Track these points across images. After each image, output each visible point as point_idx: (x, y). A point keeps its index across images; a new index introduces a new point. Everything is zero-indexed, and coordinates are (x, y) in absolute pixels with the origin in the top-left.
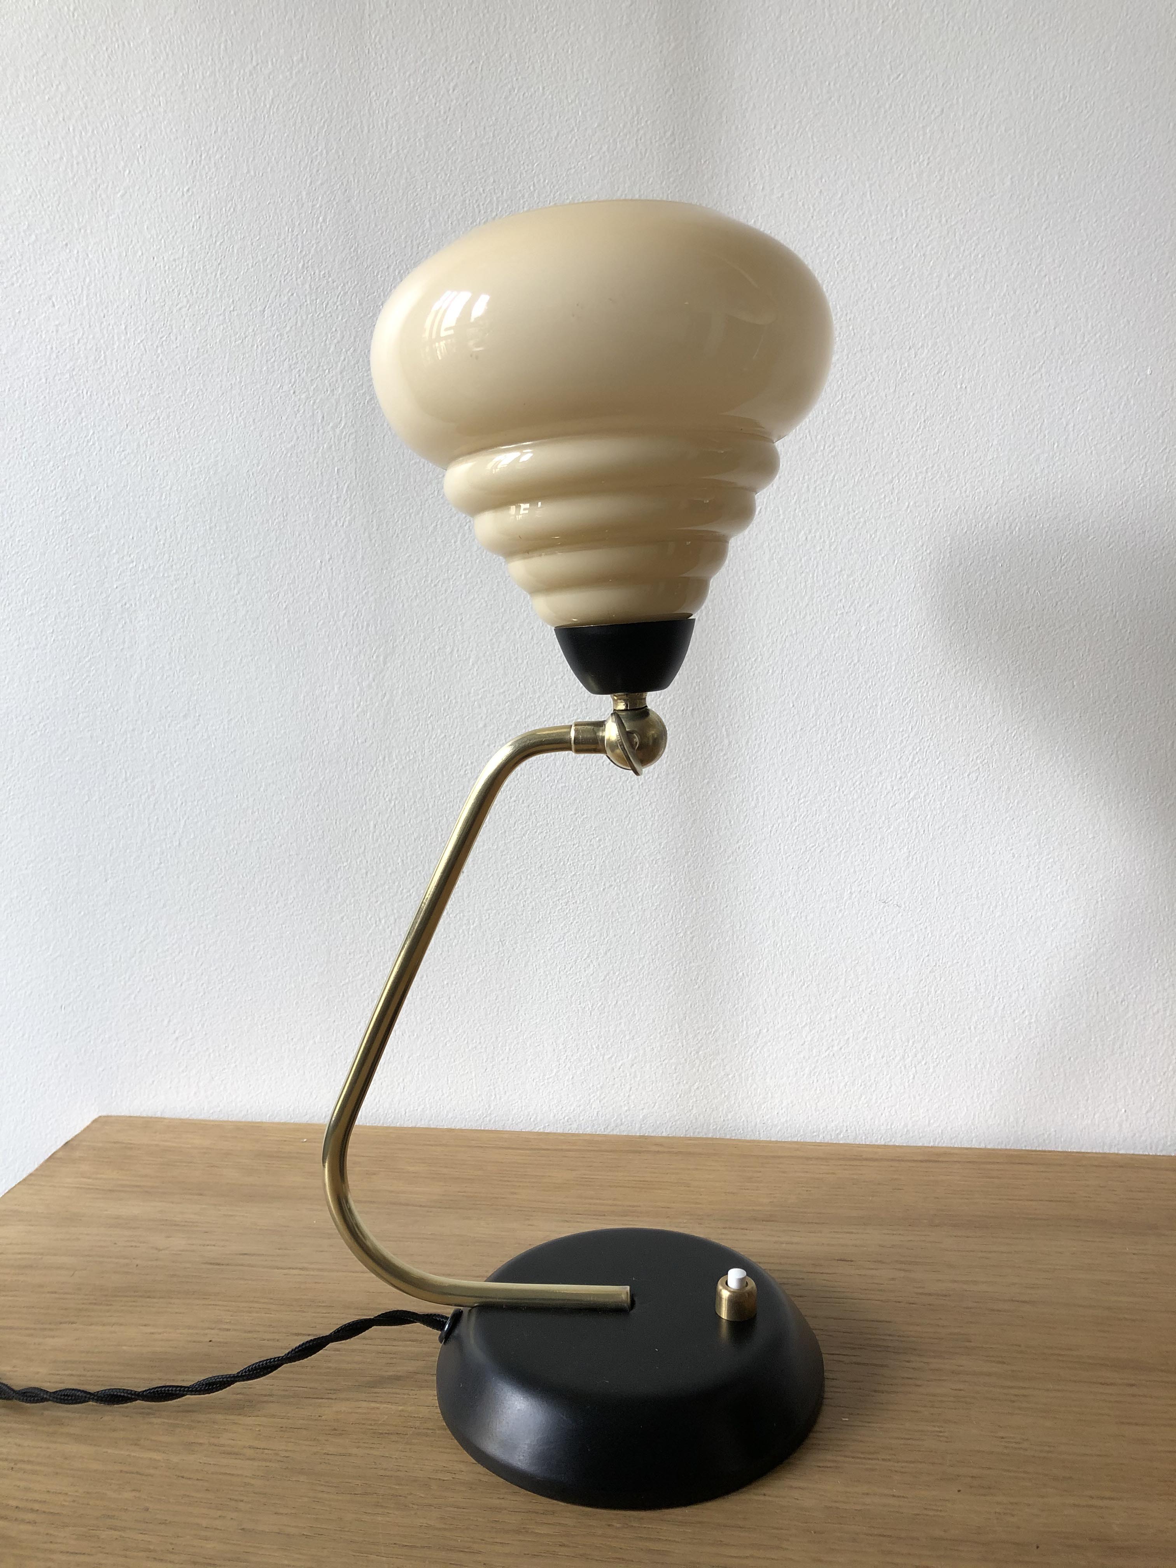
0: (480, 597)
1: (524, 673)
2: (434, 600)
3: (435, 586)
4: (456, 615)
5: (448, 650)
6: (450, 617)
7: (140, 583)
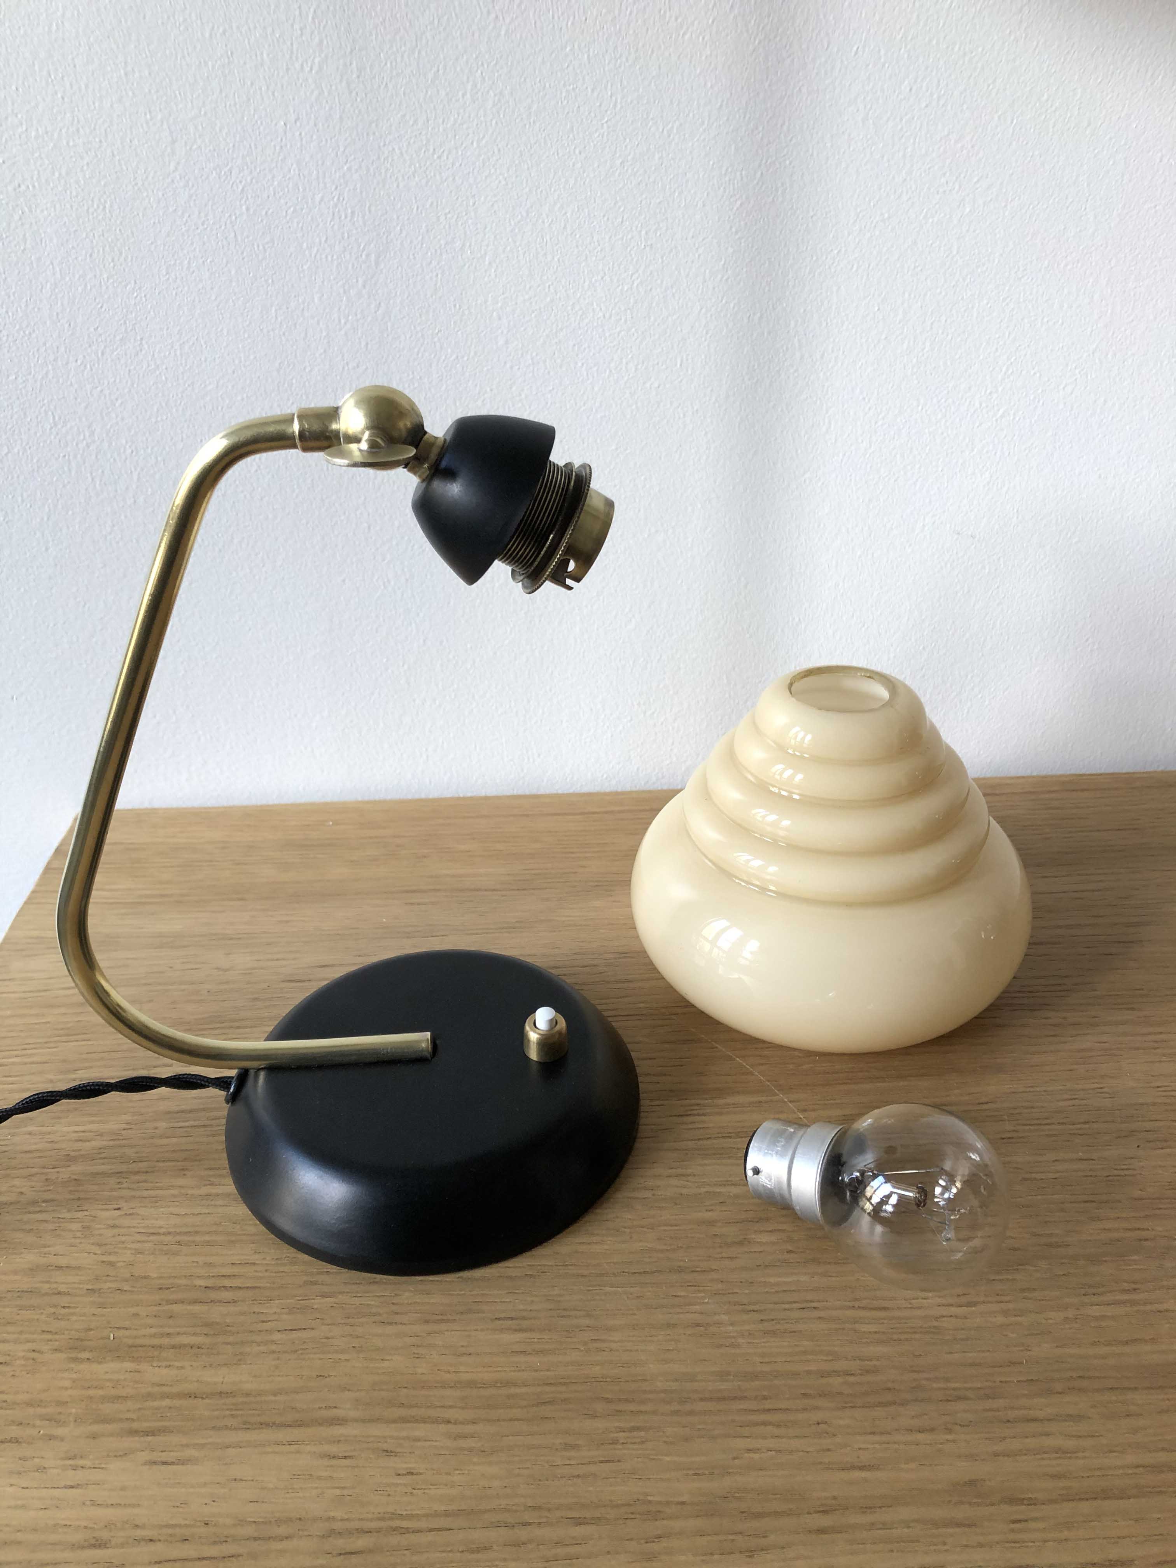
0: (498, 171)
1: (555, 273)
2: (438, 177)
3: (439, 157)
4: (467, 198)
5: (458, 244)
6: (460, 200)
7: (37, 155)
